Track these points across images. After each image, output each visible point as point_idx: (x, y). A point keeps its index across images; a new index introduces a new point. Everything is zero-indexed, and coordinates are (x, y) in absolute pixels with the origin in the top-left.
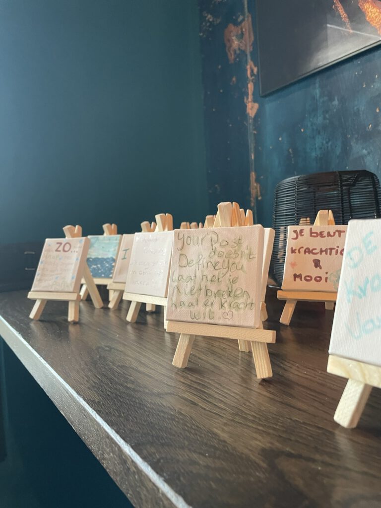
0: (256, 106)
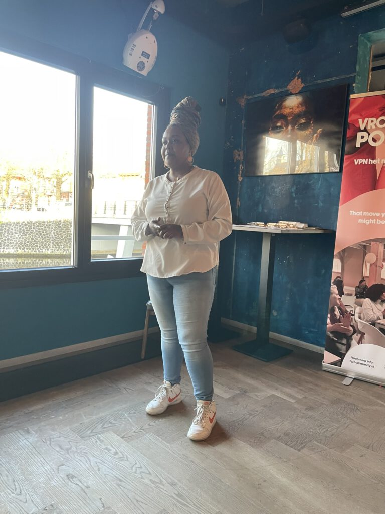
0: (242, 178)
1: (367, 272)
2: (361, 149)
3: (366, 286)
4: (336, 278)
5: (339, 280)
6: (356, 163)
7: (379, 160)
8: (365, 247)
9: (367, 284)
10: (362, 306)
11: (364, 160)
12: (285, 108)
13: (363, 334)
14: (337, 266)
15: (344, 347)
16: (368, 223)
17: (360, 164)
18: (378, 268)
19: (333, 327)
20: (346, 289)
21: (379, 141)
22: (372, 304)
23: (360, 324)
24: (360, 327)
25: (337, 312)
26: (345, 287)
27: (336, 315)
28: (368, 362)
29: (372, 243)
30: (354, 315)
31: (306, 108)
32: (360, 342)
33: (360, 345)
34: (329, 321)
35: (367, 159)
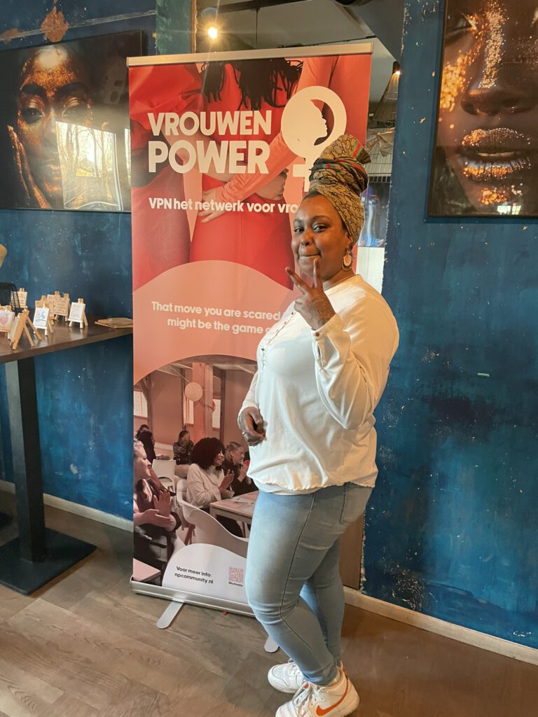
1: (189, 418)
2: (159, 176)
3: (190, 442)
4: (141, 429)
5: (145, 432)
6: (153, 206)
7: (190, 202)
8: (182, 370)
9: (192, 439)
10: (186, 478)
11: (165, 199)
12: (39, 72)
13: (192, 527)
14: (140, 406)
15: (164, 552)
16: (183, 327)
17: (158, 207)
18: (207, 408)
19: (143, 515)
20: (159, 448)
21: (186, 163)
22: (203, 474)
23: (186, 508)
24: (186, 515)
25: (147, 490)
26: (157, 445)
27: (146, 496)
28: (203, 574)
29: (194, 364)
30: (174, 494)
31: (76, 74)
32: (188, 541)
33: (189, 546)
34: (135, 505)
35: (170, 200)
